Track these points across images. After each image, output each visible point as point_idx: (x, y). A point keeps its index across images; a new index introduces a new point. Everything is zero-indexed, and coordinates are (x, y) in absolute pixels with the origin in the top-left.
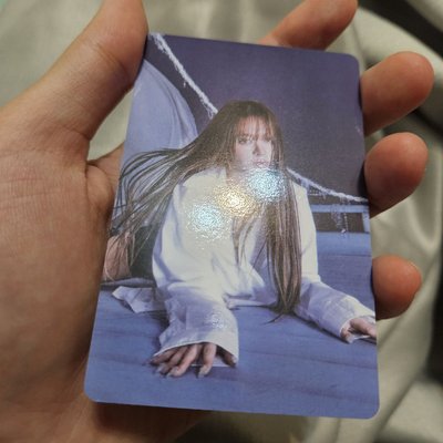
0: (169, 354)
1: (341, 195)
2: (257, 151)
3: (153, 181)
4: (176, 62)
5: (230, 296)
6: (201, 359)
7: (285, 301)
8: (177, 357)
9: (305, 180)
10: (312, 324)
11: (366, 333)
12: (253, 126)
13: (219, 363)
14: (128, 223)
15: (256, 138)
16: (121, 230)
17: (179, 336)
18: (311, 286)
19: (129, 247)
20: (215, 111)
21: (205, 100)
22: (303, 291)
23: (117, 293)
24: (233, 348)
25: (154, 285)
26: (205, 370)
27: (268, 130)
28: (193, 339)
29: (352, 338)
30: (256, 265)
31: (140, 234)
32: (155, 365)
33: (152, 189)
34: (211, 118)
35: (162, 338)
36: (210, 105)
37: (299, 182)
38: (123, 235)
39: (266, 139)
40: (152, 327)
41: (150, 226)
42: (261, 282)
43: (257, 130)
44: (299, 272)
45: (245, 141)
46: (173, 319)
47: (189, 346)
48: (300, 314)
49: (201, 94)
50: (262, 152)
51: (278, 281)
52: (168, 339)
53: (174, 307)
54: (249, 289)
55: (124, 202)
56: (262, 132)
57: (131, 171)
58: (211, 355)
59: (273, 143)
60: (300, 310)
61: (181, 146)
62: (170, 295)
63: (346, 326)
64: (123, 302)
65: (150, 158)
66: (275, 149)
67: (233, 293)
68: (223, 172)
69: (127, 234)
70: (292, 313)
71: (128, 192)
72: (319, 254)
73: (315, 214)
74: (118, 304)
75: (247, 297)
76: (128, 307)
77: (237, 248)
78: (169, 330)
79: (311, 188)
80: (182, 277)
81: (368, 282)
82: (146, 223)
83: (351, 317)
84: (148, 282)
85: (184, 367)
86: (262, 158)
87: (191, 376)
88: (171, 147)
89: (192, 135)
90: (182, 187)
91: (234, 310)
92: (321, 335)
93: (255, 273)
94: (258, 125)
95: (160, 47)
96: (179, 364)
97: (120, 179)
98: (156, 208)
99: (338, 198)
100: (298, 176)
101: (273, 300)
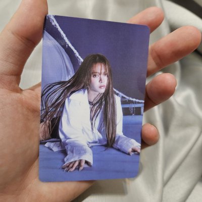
0: (68, 165)
1: (134, 100)
2: (101, 80)
3: (56, 97)
4: (62, 32)
5: (90, 143)
6: (80, 165)
7: (110, 143)
8: (71, 165)
9: (120, 94)
10: (119, 150)
11: (137, 151)
12: (99, 68)
13: (86, 166)
14: (47, 116)
15: (100, 74)
16: (45, 119)
17: (71, 158)
18: (119, 137)
19: (49, 127)
20: (82, 60)
21: (77, 54)
22: (116, 139)
23: (46, 145)
24: (91, 160)
25: (61, 141)
26: (81, 168)
27: (106, 69)
28: (76, 158)
29: (132, 154)
30: (99, 130)
31: (53, 121)
32: (63, 168)
33: (56, 101)
34: (80, 64)
35: (65, 159)
36: (80, 57)
37: (118, 94)
38: (46, 121)
39: (105, 74)
40: (61, 156)
41: (57, 117)
42: (101, 137)
43: (101, 70)
44: (115, 132)
45: (95, 76)
46: (69, 152)
47: (75, 161)
48: (115, 147)
49: (75, 51)
50: (103, 81)
51: (107, 135)
52: (67, 160)
53: (69, 148)
54: (97, 140)
55: (45, 108)
56: (103, 71)
57: (46, 93)
58: (83, 164)
59: (108, 76)
60: (115, 145)
61: (67, 79)
62: (67, 144)
63: (130, 150)
64: (49, 148)
65: (54, 86)
66: (109, 79)
67: (91, 141)
68: (86, 91)
69: (48, 121)
70: (112, 147)
71: (46, 103)
72: (123, 124)
73: (123, 108)
74: (47, 149)
75: (96, 142)
76: (51, 149)
77: (92, 124)
78: (68, 157)
79: (122, 97)
80: (71, 137)
81: (140, 134)
82: (55, 116)
83: (132, 147)
84: (58, 140)
85: (74, 168)
86: (102, 84)
87: (77, 171)
88: (63, 80)
89: (72, 74)
90: (68, 99)
91: (91, 147)
92: (121, 153)
93: (99, 133)
94: (101, 67)
95: (53, 24)
96: (72, 167)
97: (42, 97)
98: (58, 110)
99: (132, 101)
100: (117, 92)
101: (105, 143)
